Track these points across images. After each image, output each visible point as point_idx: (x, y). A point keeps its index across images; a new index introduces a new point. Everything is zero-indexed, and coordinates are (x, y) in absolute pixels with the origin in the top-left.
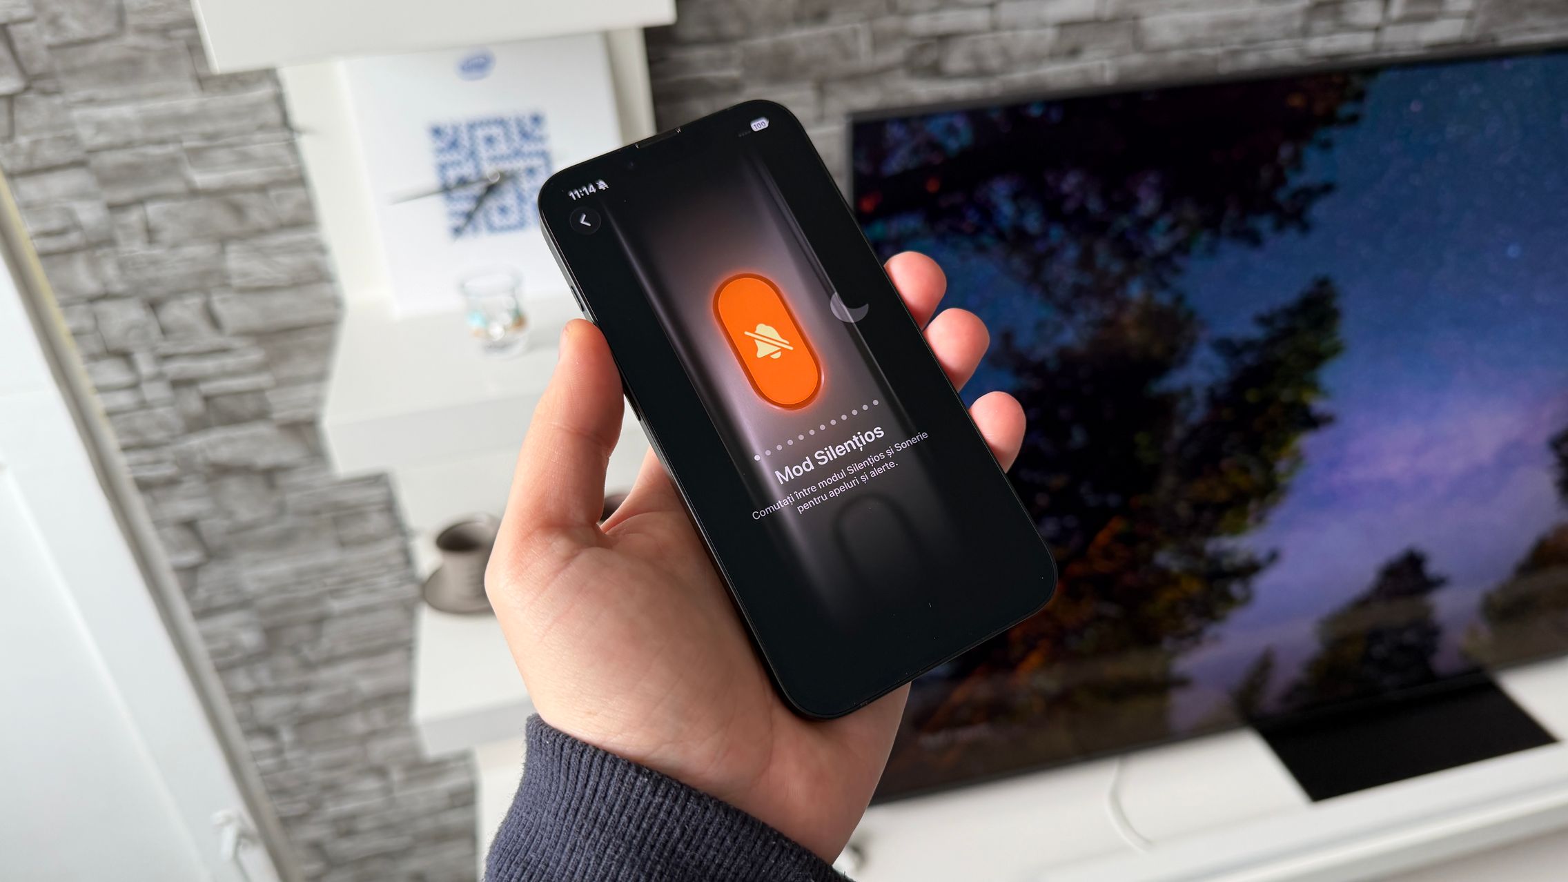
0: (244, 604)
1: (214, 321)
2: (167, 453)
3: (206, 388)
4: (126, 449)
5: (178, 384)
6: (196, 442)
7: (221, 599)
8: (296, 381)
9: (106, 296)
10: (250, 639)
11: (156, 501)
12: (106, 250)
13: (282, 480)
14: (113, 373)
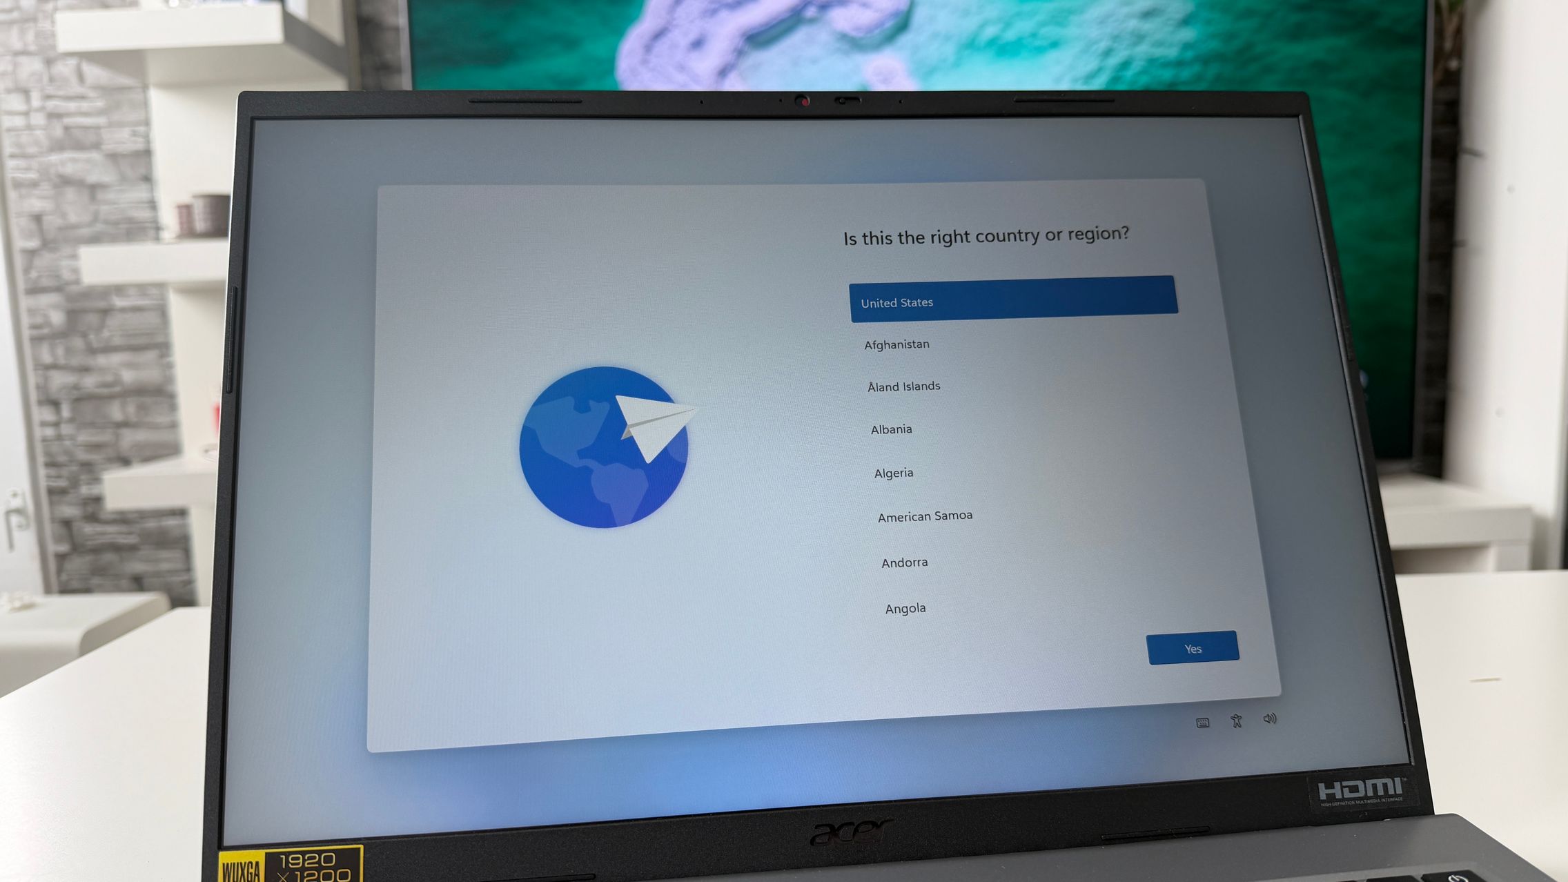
0: (58, 289)
1: (81, 77)
2: (34, 164)
3: (67, 121)
4: (13, 156)
5: (53, 116)
6: (54, 158)
7: (45, 282)
8: (121, 125)
9: (25, 53)
10: (57, 318)
11: (21, 197)
12: (31, 25)
13: (100, 195)
14: (16, 103)
